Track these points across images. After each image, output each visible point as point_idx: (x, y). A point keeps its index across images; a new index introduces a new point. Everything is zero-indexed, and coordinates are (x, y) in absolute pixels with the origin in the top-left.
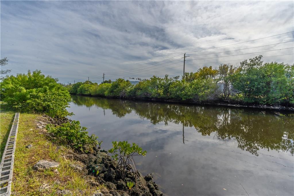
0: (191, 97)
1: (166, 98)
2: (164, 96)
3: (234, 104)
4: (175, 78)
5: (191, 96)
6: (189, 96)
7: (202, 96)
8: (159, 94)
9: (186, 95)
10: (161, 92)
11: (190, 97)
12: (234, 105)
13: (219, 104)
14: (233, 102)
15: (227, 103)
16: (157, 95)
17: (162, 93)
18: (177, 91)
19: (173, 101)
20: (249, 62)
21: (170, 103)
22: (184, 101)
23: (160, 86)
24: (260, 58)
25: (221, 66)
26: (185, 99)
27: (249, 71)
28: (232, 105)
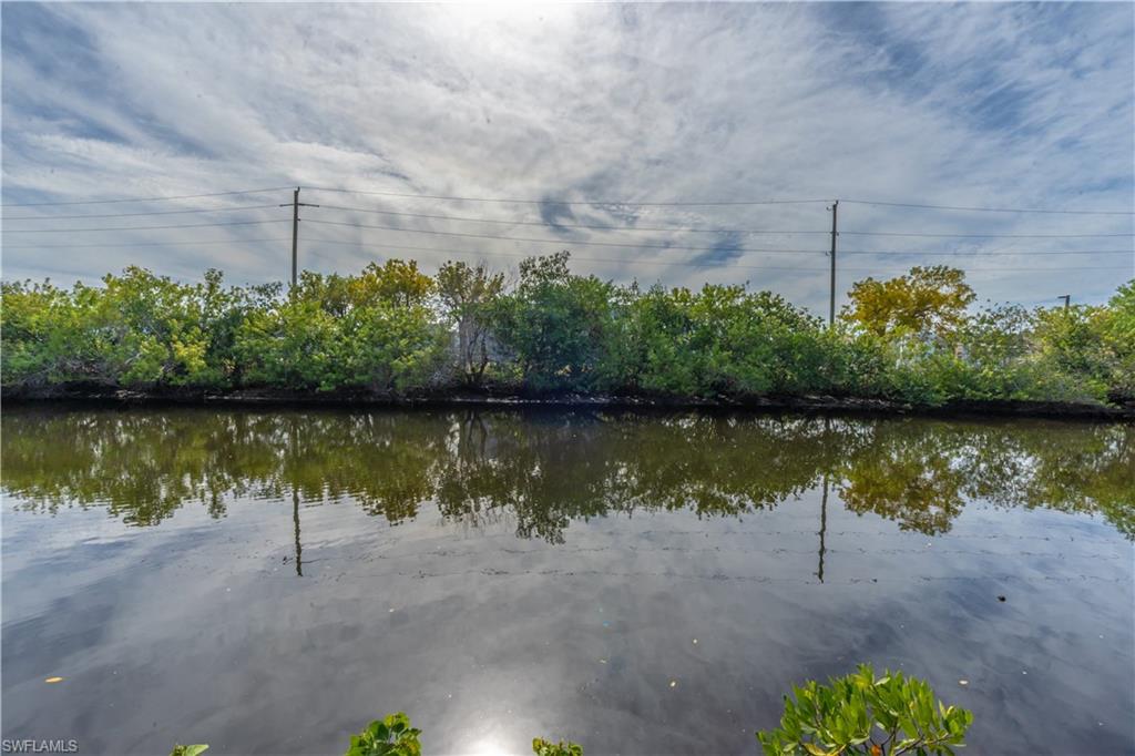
0: (365, 378)
1: (222, 383)
2: (214, 374)
3: (503, 396)
4: (261, 291)
5: (361, 374)
6: (350, 373)
7: (408, 372)
8: (181, 368)
9: (331, 368)
10: (191, 352)
11: (357, 377)
12: (506, 401)
13: (459, 400)
14: (500, 390)
15: (485, 393)
16: (165, 372)
17: (197, 364)
18: (287, 352)
19: (260, 395)
20: (538, 264)
21: (240, 409)
22: (327, 393)
23: (176, 325)
24: (566, 259)
25: (448, 266)
26: (333, 388)
27: (544, 294)
28: (498, 400)
